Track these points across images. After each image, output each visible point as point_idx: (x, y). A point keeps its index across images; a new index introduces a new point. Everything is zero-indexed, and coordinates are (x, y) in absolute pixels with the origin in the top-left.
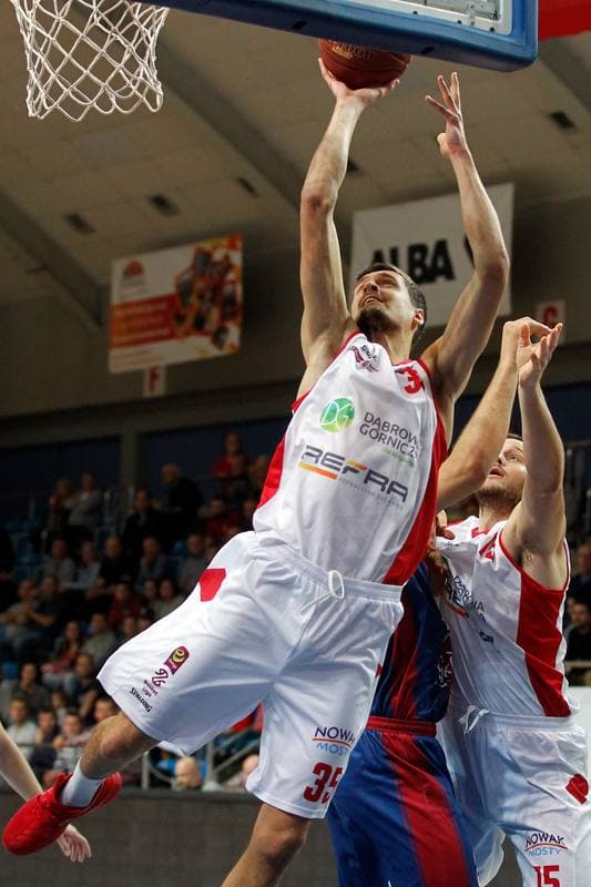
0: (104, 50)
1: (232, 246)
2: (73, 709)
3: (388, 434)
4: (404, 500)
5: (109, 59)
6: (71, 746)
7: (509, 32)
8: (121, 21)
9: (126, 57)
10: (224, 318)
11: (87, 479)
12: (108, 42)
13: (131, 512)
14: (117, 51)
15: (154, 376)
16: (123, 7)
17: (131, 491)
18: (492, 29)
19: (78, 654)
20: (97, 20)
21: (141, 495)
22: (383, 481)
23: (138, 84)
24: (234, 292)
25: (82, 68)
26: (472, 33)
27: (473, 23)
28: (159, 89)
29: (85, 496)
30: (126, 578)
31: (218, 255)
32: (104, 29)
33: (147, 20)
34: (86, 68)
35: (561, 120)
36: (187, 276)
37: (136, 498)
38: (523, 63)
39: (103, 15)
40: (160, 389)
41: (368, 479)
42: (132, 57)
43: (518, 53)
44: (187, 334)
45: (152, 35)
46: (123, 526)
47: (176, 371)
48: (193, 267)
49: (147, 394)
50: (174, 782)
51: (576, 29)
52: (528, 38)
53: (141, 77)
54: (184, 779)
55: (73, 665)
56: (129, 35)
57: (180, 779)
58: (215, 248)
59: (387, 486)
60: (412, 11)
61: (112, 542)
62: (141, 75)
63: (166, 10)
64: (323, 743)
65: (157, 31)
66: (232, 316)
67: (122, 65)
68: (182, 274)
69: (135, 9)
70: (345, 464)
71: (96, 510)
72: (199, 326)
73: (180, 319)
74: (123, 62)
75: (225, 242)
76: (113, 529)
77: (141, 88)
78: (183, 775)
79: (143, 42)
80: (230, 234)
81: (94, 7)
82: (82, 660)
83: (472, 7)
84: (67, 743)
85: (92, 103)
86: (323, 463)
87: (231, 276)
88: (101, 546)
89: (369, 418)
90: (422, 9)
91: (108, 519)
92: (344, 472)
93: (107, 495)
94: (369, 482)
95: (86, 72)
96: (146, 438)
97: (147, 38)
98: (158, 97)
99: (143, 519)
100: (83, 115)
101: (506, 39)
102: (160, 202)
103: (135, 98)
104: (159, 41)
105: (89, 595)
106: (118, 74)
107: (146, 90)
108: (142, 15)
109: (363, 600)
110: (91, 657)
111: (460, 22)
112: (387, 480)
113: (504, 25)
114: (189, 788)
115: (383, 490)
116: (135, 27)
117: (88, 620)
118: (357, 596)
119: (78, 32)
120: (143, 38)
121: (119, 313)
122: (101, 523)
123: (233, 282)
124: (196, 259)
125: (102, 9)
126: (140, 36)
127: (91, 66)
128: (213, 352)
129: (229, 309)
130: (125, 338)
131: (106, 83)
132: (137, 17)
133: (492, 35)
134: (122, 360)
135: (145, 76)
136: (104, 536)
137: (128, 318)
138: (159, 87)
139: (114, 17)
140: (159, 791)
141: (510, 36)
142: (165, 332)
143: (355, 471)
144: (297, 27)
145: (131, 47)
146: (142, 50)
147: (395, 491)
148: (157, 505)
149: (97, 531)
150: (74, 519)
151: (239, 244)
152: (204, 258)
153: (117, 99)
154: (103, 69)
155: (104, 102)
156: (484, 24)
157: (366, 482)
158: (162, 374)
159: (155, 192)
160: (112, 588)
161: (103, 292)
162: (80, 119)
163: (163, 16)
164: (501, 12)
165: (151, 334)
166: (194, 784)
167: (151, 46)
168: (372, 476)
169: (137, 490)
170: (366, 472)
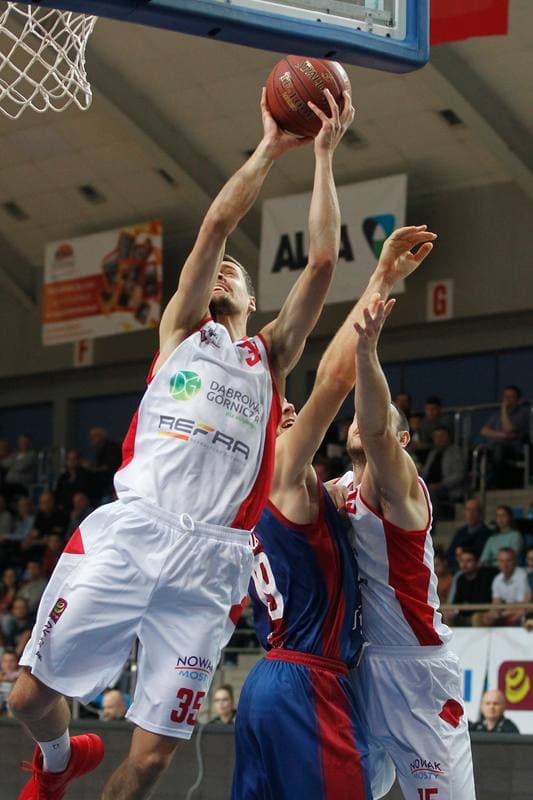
0: (38, 54)
1: (154, 231)
2: (10, 648)
3: (232, 400)
4: (247, 458)
5: (43, 62)
6: (8, 681)
7: (403, 38)
8: (54, 28)
9: (59, 60)
10: (146, 295)
11: (22, 440)
12: (42, 47)
13: (63, 470)
14: (50, 54)
15: (83, 349)
16: (55, 16)
17: (63, 451)
18: (388, 35)
19: (14, 599)
20: (32, 27)
21: (72, 455)
22: (228, 441)
23: (68, 85)
24: (155, 272)
25: (19, 71)
26: (371, 39)
27: (371, 30)
28: (88, 89)
29: (21, 456)
30: (58, 529)
31: (141, 239)
32: (38, 35)
33: (78, 27)
34: (22, 71)
35: (449, 117)
36: (113, 258)
37: (67, 458)
38: (416, 65)
39: (38, 23)
40: (88, 360)
41: (215, 439)
42: (64, 60)
43: (412, 56)
44: (113, 310)
45: (81, 40)
46: (55, 483)
47: (103, 343)
48: (118, 250)
49: (77, 364)
50: (101, 714)
51: (463, 34)
52: (420, 44)
53: (72, 78)
54: (111, 711)
55: (10, 608)
56: (61, 41)
57: (107, 711)
58: (138, 233)
59: (232, 445)
60: (315, 20)
61: (45, 498)
62: (72, 76)
63: (94, 19)
64: (185, 670)
65: (86, 37)
66: (153, 294)
67: (55, 67)
68: (108, 256)
69: (66, 17)
70: (195, 427)
71: (30, 468)
72: (124, 302)
73: (107, 297)
74: (56, 65)
75: (147, 227)
76: (46, 486)
77: (72, 89)
78: (110, 707)
79: (73, 47)
80: (153, 220)
81: (29, 15)
82: (19, 604)
83: (370, 15)
84: (5, 678)
85: (28, 102)
86: (176, 428)
87: (152, 258)
88: (36, 501)
89: (215, 386)
90: (325, 18)
91: (42, 477)
92: (194, 434)
93: (41, 456)
94: (217, 442)
95: (23, 74)
96: (76, 402)
97: (77, 44)
98: (87, 96)
99: (73, 477)
100: (20, 112)
101: (400, 44)
102: (89, 192)
103: (67, 97)
104: (88, 46)
105: (25, 545)
106: (52, 76)
107: (76, 90)
108: (73, 22)
109: (213, 541)
110: (26, 601)
111: (359, 29)
112: (232, 440)
113: (399, 31)
114: (114, 718)
115: (229, 448)
116: (66, 34)
117: (24, 568)
118: (207, 538)
119: (15, 38)
120: (74, 43)
121: (51, 292)
122: (35, 481)
123: (154, 263)
124: (120, 243)
125: (37, 17)
126: (71, 41)
127: (26, 69)
128: (137, 326)
129: (150, 288)
130: (58, 314)
131: (41, 84)
132: (68, 24)
133: (388, 41)
134: (54, 333)
135: (75, 77)
136: (38, 491)
137: (59, 296)
138: (88, 87)
139: (48, 24)
140: (89, 722)
141: (405, 41)
142: (93, 308)
143: (205, 433)
144: (212, 34)
145: (63, 52)
146: (72, 54)
147: (240, 450)
148: (86, 464)
149: (31, 488)
150: (11, 477)
151: (160, 229)
152: (128, 242)
153: (50, 98)
154: (38, 72)
155: (39, 101)
156: (381, 30)
157: (214, 442)
158: (90, 346)
159: (85, 182)
160: (45, 539)
161: (38, 272)
162: (17, 116)
163: (91, 24)
164: (396, 20)
165: (80, 310)
166: (119, 715)
167: (81, 51)
168: (220, 436)
169: (68, 451)
170: (214, 433)
